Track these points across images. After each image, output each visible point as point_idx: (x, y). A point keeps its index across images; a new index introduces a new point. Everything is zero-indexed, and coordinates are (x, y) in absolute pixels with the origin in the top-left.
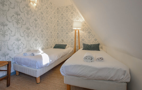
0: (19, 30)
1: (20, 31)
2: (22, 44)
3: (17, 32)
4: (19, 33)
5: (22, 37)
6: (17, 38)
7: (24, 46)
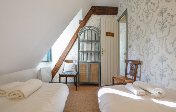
0: (164, 42)
1: (166, 43)
2: (168, 68)
3: (162, 45)
4: (165, 46)
5: (170, 53)
6: (161, 57)
7: (172, 74)
